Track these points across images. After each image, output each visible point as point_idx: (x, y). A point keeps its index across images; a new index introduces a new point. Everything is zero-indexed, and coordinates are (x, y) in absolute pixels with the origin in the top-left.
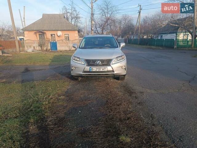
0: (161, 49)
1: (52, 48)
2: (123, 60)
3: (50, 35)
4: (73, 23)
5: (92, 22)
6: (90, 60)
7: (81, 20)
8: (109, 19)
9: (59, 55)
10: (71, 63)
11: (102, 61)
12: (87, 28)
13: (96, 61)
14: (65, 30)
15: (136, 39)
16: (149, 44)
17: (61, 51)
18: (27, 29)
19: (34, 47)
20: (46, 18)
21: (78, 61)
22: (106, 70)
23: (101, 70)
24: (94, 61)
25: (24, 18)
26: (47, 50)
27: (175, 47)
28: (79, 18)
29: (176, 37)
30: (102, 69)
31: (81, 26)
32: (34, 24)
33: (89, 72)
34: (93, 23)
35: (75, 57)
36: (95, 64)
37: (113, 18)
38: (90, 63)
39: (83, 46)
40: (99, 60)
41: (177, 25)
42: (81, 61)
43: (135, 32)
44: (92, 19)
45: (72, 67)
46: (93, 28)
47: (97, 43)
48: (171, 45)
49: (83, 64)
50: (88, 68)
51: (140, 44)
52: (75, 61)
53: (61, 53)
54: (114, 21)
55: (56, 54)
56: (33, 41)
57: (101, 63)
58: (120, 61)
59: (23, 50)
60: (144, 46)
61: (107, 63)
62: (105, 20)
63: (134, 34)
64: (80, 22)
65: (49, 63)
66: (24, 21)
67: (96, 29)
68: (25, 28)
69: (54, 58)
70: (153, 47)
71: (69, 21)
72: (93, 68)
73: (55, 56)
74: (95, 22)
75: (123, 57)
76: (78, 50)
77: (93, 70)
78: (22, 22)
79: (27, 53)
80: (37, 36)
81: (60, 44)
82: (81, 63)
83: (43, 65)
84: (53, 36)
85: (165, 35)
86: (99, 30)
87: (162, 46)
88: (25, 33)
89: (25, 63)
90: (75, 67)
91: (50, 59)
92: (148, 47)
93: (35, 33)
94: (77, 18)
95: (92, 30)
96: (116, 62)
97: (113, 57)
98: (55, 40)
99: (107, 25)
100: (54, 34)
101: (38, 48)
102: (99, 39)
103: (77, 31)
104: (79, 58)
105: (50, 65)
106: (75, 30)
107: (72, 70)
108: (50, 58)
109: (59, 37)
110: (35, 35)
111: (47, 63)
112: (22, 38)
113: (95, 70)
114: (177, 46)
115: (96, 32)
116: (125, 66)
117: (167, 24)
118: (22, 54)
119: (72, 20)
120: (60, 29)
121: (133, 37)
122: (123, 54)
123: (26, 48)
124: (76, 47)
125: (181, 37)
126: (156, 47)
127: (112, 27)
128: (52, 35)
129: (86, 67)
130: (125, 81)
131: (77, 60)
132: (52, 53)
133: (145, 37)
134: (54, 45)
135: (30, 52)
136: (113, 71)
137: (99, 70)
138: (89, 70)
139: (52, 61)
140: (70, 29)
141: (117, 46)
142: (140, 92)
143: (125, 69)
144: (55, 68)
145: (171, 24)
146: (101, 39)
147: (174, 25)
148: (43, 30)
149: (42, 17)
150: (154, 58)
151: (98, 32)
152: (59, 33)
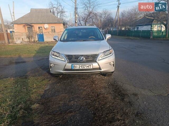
0: (139, 40)
1: (40, 40)
2: (111, 54)
3: (38, 28)
4: (59, 17)
5: (75, 16)
6: (72, 56)
7: (65, 14)
8: (91, 13)
9: (45, 47)
10: (50, 59)
11: (87, 57)
12: (72, 21)
13: (79, 57)
14: (51, 23)
15: (115, 31)
16: (127, 35)
17: (47, 43)
18: (16, 23)
19: (22, 39)
20: (34, 12)
21: (58, 57)
22: (91, 67)
23: (86, 68)
24: (77, 57)
25: (13, 13)
26: (34, 42)
27: (151, 37)
28: (64, 12)
29: (151, 28)
30: (86, 66)
31: (66, 19)
32: (23, 17)
33: (71, 70)
34: (77, 16)
35: (54, 52)
36: (78, 60)
37: (95, 12)
38: (72, 59)
39: (66, 38)
40: (82, 56)
41: (152, 18)
42: (61, 57)
43: (114, 25)
44: (76, 13)
45: (51, 64)
46: (77, 21)
47: (80, 34)
48: (147, 36)
49: (64, 60)
50: (69, 66)
51: (119, 35)
52: (54, 57)
53: (47, 44)
54: (96, 15)
55: (43, 45)
56: (22, 33)
57: (85, 59)
58: (107, 56)
59: (12, 42)
60: (123, 37)
61: (93, 58)
62: (88, 14)
63: (114, 26)
64: (65, 15)
65: (34, 55)
66: (13, 15)
67: (80, 22)
68: (15, 21)
69: (40, 49)
70: (131, 37)
71: (55, 15)
72: (76, 66)
73: (41, 47)
74: (78, 15)
75: (111, 51)
76: (59, 43)
77: (76, 68)
78: (11, 16)
79: (16, 45)
80: (25, 29)
81: (47, 36)
82: (61, 59)
83: (27, 57)
84: (41, 28)
85: (141, 27)
86: (83, 23)
87: (139, 36)
88: (15, 26)
89: (11, 55)
90: (54, 64)
91: (36, 51)
92: (127, 37)
93: (24, 26)
94: (62, 12)
95: (76, 22)
96: (103, 58)
97: (99, 52)
98: (42, 32)
99: (90, 18)
100: (42, 27)
101: (27, 40)
102: (82, 31)
103: (63, 24)
104: (59, 53)
105: (34, 57)
106: (60, 23)
107: (51, 67)
108: (36, 49)
109: (46, 29)
110: (23, 28)
111: (32, 55)
112: (12, 31)
113: (78, 68)
114: (153, 37)
115: (80, 24)
116: (113, 62)
117: (144, 17)
118: (11, 45)
119: (57, 14)
120: (46, 22)
121: (113, 29)
122: (111, 48)
123: (15, 40)
124: (57, 40)
125: (156, 28)
126: (134, 38)
127: (93, 20)
128: (39, 28)
129: (67, 64)
130: (112, 77)
131: (56, 56)
132: (39, 44)
133: (123, 29)
134: (41, 37)
135: (18, 44)
136: (100, 69)
137: (82, 67)
138: (71, 68)
139: (37, 53)
140: (56, 22)
141: (102, 38)
142: (134, 94)
143: (114, 65)
144: (39, 60)
145: (147, 17)
146: (85, 31)
147: (150, 18)
148: (31, 24)
149: (30, 12)
150: (135, 49)
151: (81, 24)
152: (46, 26)
